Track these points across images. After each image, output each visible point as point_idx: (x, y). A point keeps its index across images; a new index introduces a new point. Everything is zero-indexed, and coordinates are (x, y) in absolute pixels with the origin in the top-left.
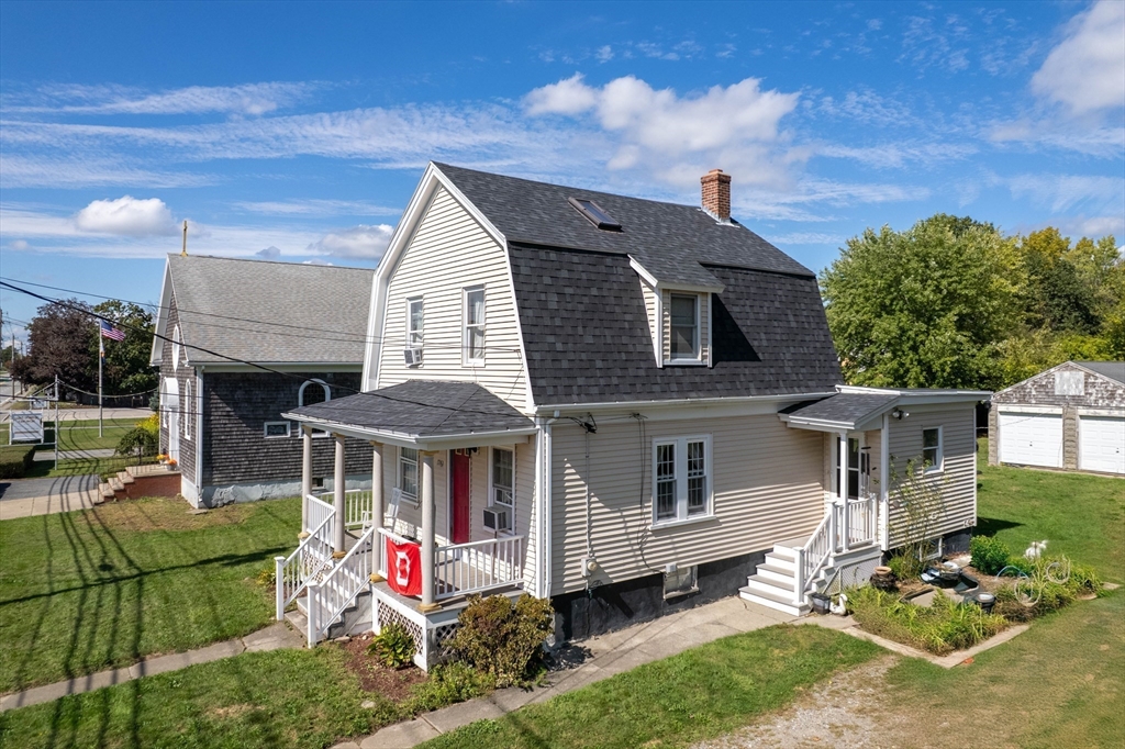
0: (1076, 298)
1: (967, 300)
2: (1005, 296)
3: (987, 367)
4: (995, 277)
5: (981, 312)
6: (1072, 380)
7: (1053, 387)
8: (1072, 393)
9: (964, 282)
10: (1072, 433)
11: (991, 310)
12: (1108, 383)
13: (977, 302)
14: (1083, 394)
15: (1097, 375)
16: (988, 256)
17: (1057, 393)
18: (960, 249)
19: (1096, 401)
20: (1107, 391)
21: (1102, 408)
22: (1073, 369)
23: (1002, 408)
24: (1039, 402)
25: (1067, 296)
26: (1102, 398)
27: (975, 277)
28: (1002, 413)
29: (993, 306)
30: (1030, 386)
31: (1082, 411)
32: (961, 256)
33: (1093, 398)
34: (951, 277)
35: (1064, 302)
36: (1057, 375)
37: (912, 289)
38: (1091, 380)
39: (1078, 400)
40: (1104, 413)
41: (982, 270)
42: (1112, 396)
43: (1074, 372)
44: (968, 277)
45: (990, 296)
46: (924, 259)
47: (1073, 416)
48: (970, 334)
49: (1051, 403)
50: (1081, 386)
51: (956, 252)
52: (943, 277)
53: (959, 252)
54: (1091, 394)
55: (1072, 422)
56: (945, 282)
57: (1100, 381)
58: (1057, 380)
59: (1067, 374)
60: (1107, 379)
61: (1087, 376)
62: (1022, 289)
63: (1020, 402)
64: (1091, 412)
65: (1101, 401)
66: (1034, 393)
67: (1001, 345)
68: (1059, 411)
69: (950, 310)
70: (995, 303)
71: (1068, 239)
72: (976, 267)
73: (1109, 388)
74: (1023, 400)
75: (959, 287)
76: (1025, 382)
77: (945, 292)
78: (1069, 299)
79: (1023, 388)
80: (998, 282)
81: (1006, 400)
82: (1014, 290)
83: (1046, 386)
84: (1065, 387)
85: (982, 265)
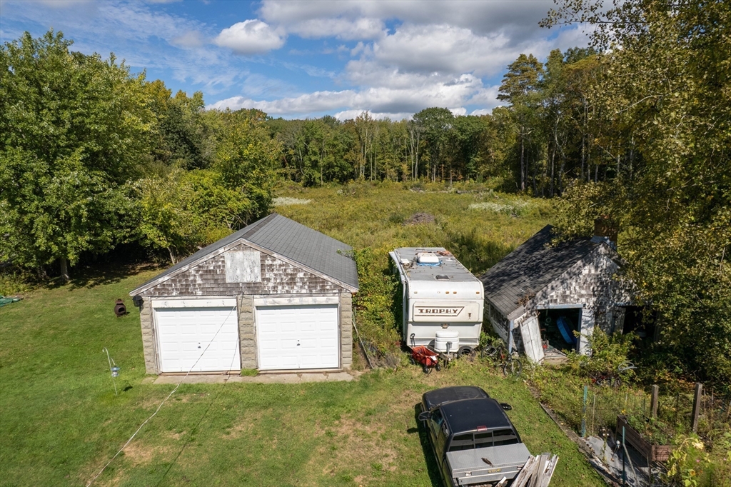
0: (184, 134)
1: (98, 137)
2: (137, 134)
3: (126, 209)
4: (126, 113)
5: (115, 150)
6: (246, 263)
7: (223, 273)
8: (247, 279)
9: (93, 116)
10: (248, 329)
11: (125, 147)
12: (287, 264)
13: (110, 139)
14: (259, 280)
15: (275, 255)
16: (116, 91)
17: (228, 281)
18: (84, 76)
19: (275, 288)
20: (287, 275)
21: (281, 296)
22: (246, 248)
23: (157, 303)
24: (207, 293)
25: (178, 132)
26: (281, 283)
27: (104, 111)
28: (157, 309)
29: (126, 144)
30: (193, 273)
31: (259, 301)
32: (86, 85)
33: (271, 284)
34: (76, 109)
35: (176, 137)
36: (227, 256)
37: (24, 120)
38: (268, 262)
39: (254, 288)
40: (284, 301)
41: (111, 104)
42: (292, 281)
43: (247, 252)
44: (96, 110)
45: (123, 134)
46: (36, 83)
47: (248, 308)
48: (104, 174)
49: (221, 294)
50: (257, 270)
51: (79, 81)
52: (65, 107)
53: (84, 81)
54: (269, 280)
55: (248, 315)
56: (66, 115)
57: (278, 262)
58: (228, 263)
59: (239, 255)
60: (286, 260)
61: (264, 257)
62: (153, 128)
63: (181, 294)
64: (269, 301)
65: (280, 288)
66: (199, 281)
67: (137, 184)
68: (231, 302)
69: (77, 146)
70: (128, 141)
71: (170, 90)
72: (104, 99)
73: (289, 271)
74: (185, 292)
75: (87, 121)
76: (187, 267)
77: (68, 126)
78: (179, 134)
79: (185, 275)
80: (129, 118)
81: (162, 291)
82: (146, 128)
83: (214, 271)
84: (238, 272)
85: (110, 99)
